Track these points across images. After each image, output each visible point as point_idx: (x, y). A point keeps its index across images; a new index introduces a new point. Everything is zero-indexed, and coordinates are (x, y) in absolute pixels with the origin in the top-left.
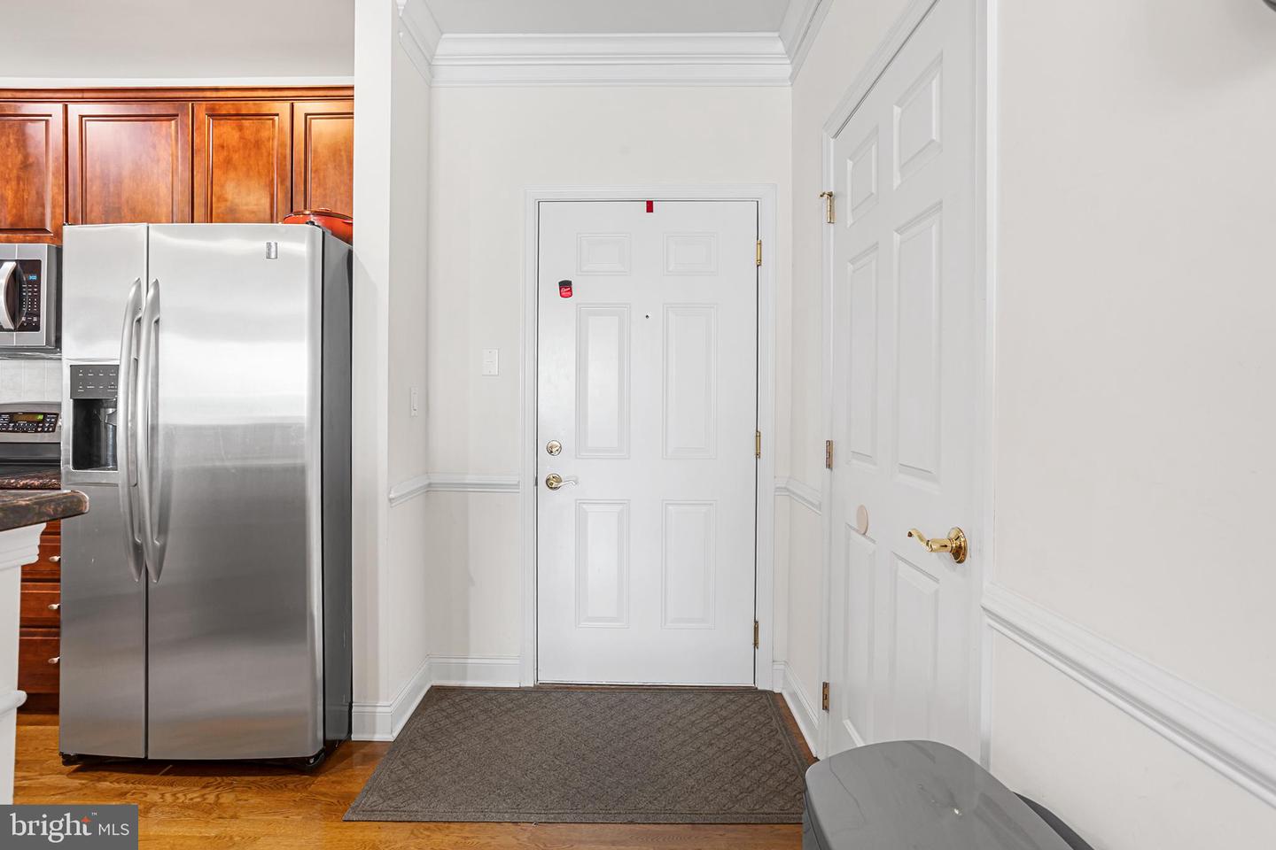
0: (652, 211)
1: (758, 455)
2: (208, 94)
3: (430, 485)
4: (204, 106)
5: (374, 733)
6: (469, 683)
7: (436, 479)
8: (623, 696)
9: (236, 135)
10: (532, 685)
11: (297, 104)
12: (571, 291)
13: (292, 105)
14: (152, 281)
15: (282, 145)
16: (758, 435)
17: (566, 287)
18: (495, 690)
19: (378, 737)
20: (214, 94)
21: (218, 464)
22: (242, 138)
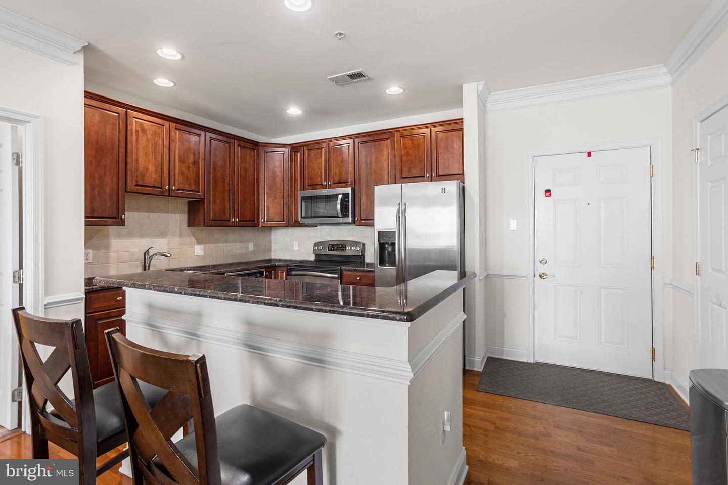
0: (591, 156)
1: (652, 267)
2: (401, 129)
3: (488, 275)
4: (399, 134)
5: (474, 367)
6: (504, 358)
7: (491, 272)
8: (579, 372)
9: (410, 143)
10: (533, 362)
11: (432, 129)
12: (550, 194)
13: (431, 129)
14: (404, 203)
15: (427, 144)
16: (652, 258)
17: (548, 192)
18: (517, 362)
19: (475, 369)
20: (402, 129)
21: (426, 264)
22: (412, 144)
